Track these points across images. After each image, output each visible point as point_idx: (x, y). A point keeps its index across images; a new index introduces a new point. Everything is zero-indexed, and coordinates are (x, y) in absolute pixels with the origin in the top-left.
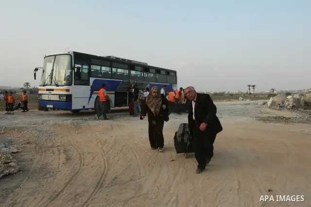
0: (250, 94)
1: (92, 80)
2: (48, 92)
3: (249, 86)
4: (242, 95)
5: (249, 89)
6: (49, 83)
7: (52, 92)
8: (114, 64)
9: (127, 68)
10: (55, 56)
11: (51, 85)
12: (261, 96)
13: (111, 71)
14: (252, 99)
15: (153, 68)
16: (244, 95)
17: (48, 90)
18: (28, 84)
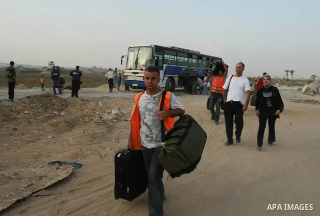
0: (288, 80)
1: (165, 66)
2: (133, 75)
3: (287, 71)
4: (279, 81)
5: (287, 75)
6: (134, 68)
7: (137, 75)
8: (179, 54)
9: (187, 56)
10: (139, 47)
11: (136, 69)
12: (299, 83)
13: (177, 59)
14: (289, 85)
15: (205, 56)
16: (281, 81)
17: (133, 73)
18: (52, 62)
